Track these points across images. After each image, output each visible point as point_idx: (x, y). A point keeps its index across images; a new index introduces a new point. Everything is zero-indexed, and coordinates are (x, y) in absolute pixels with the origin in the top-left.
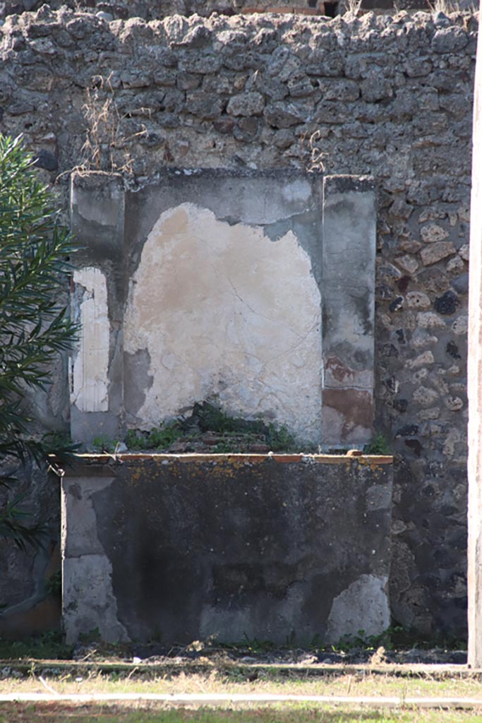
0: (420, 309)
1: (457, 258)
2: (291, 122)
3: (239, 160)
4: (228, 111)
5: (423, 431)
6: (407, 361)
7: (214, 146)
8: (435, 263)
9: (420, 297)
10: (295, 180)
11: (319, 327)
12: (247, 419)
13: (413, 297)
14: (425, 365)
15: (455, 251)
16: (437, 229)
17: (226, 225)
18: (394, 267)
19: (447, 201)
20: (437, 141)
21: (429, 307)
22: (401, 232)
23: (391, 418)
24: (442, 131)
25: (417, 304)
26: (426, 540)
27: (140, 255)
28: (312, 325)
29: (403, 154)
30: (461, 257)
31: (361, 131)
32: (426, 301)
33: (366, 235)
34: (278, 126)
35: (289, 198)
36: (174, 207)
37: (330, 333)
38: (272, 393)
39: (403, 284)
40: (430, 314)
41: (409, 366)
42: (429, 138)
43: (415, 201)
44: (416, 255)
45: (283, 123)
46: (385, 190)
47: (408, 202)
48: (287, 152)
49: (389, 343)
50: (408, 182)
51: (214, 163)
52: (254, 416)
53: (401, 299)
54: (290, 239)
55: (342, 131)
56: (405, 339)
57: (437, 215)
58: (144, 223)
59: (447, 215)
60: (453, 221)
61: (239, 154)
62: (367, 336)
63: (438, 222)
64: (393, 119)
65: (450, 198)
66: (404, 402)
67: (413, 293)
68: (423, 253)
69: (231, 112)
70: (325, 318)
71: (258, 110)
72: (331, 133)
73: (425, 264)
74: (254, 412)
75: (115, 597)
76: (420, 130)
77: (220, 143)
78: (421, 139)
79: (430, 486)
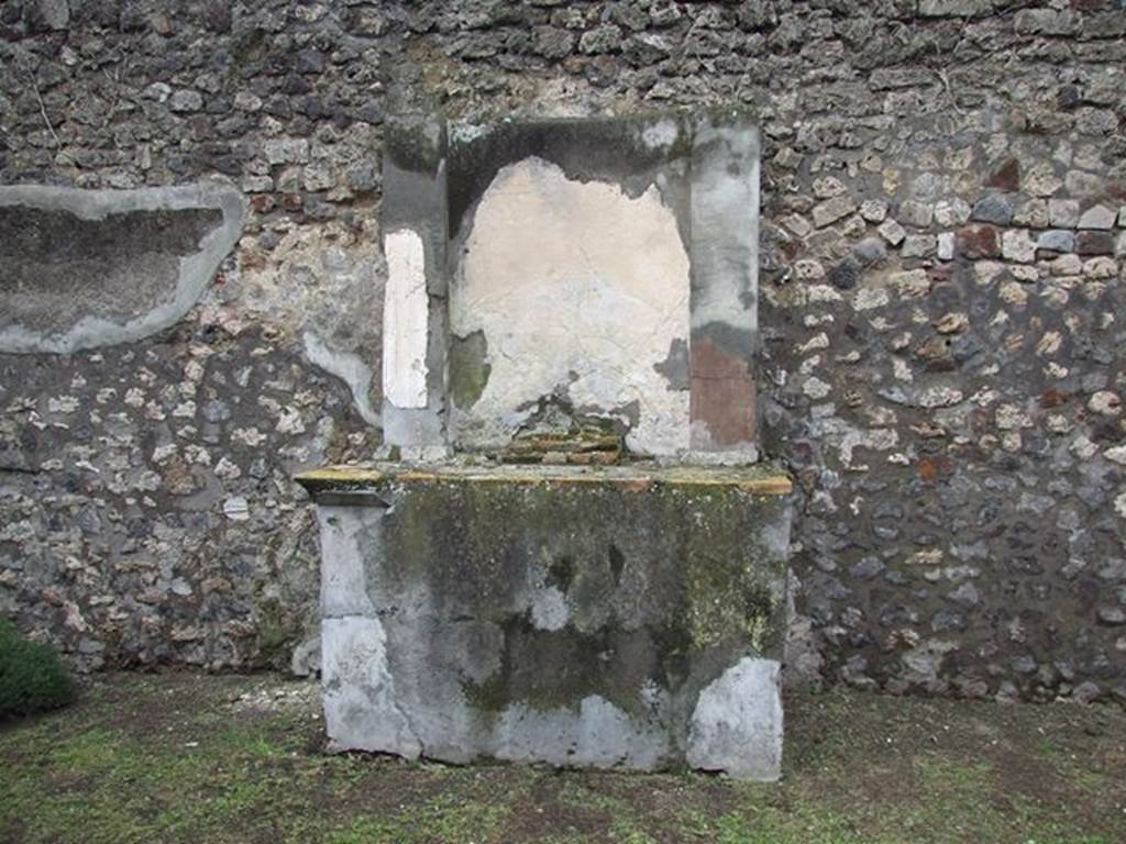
0: (812, 281)
1: (857, 217)
2: (655, 56)
3: (593, 106)
4: (580, 48)
5: (814, 432)
6: (796, 345)
7: (565, 91)
8: (831, 224)
9: (812, 266)
10: (658, 121)
11: (687, 301)
12: (602, 416)
13: (803, 266)
14: (818, 350)
15: (854, 208)
16: (832, 180)
17: (577, 183)
18: (781, 230)
19: (844, 148)
20: (831, 74)
21: (822, 278)
22: (789, 186)
23: (776, 416)
24: (838, 62)
25: (808, 275)
28: (679, 299)
29: (790, 91)
30: (862, 216)
31: (738, 62)
32: (819, 269)
34: (640, 63)
35: (651, 144)
36: (514, 163)
37: (700, 308)
38: (631, 386)
39: (792, 249)
40: (823, 287)
41: (798, 351)
42: (824, 71)
43: (805, 148)
44: (806, 213)
45: (645, 58)
46: (769, 136)
47: (796, 150)
48: (651, 92)
50: (797, 124)
51: (564, 112)
52: (611, 413)
53: (788, 269)
54: (651, 195)
55: (715, 64)
56: (794, 319)
57: (832, 164)
59: (845, 165)
60: (853, 171)
61: (593, 98)
62: (748, 311)
63: (834, 172)
64: (777, 49)
65: (849, 144)
66: (793, 397)
67: (803, 262)
68: (816, 211)
69: (584, 49)
70: (695, 289)
71: (613, 45)
72: (703, 68)
73: (818, 225)
74: (610, 407)
75: (390, 676)
76: (811, 61)
77: (571, 87)
78: (813, 72)
79: (822, 500)
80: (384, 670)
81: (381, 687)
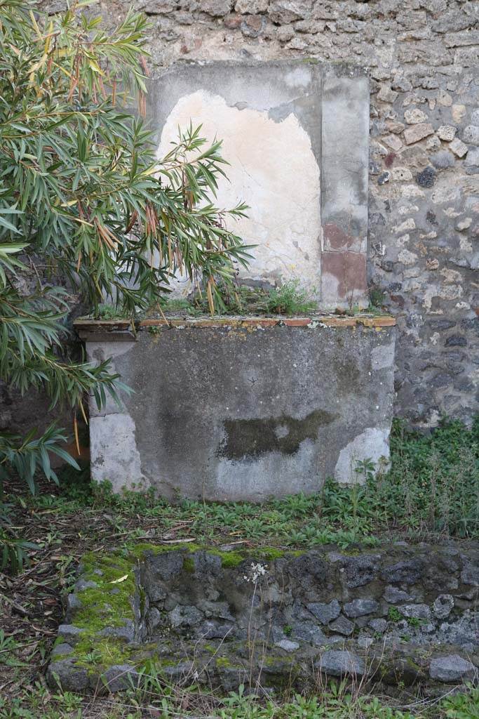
0: (403, 182)
1: (435, 137)
2: (293, 18)
3: (246, 52)
4: (236, 9)
5: (405, 288)
6: (393, 228)
7: (225, 40)
8: (417, 142)
9: (404, 172)
10: (296, 68)
11: (319, 197)
12: (254, 279)
13: (398, 171)
14: (408, 231)
15: (433, 132)
16: (418, 112)
17: (235, 109)
18: (381, 145)
19: (426, 88)
20: (417, 36)
21: (410, 181)
22: (388, 116)
23: (379, 277)
24: (422, 27)
25: (401, 178)
26: (407, 381)
27: (160, 136)
28: (312, 196)
29: (389, 47)
30: (439, 137)
31: (352, 26)
32: (408, 175)
33: (360, 116)
34: (280, 22)
35: (291, 84)
36: (189, 94)
37: (328, 203)
38: (276, 257)
39: (390, 160)
40: (412, 186)
41: (394, 231)
42: (413, 33)
43: (399, 88)
44: (399, 134)
45: (285, 19)
46: (373, 78)
47: (393, 89)
48: (289, 45)
49: (378, 212)
50: (394, 71)
51: (224, 56)
52: (262, 276)
53: (387, 174)
54: (292, 120)
55: (336, 26)
56: (391, 208)
57: (418, 100)
58: (162, 108)
59: (427, 100)
60: (432, 106)
61: (246, 47)
62: (361, 206)
63: (419, 106)
64: (379, 15)
65: (430, 86)
66: (391, 264)
67: (398, 168)
68: (407, 133)
69: (239, 10)
70: (323, 190)
71: (262, 9)
72: (327, 28)
73: (408, 143)
74: (261, 273)
75: (138, 453)
76: (404, 26)
77: (229, 38)
78: (405, 34)
79: (411, 335)
80: (134, 449)
81: (131, 460)
